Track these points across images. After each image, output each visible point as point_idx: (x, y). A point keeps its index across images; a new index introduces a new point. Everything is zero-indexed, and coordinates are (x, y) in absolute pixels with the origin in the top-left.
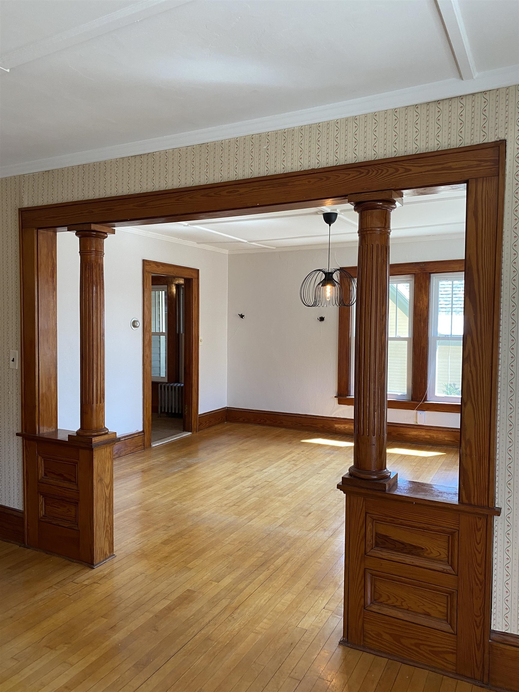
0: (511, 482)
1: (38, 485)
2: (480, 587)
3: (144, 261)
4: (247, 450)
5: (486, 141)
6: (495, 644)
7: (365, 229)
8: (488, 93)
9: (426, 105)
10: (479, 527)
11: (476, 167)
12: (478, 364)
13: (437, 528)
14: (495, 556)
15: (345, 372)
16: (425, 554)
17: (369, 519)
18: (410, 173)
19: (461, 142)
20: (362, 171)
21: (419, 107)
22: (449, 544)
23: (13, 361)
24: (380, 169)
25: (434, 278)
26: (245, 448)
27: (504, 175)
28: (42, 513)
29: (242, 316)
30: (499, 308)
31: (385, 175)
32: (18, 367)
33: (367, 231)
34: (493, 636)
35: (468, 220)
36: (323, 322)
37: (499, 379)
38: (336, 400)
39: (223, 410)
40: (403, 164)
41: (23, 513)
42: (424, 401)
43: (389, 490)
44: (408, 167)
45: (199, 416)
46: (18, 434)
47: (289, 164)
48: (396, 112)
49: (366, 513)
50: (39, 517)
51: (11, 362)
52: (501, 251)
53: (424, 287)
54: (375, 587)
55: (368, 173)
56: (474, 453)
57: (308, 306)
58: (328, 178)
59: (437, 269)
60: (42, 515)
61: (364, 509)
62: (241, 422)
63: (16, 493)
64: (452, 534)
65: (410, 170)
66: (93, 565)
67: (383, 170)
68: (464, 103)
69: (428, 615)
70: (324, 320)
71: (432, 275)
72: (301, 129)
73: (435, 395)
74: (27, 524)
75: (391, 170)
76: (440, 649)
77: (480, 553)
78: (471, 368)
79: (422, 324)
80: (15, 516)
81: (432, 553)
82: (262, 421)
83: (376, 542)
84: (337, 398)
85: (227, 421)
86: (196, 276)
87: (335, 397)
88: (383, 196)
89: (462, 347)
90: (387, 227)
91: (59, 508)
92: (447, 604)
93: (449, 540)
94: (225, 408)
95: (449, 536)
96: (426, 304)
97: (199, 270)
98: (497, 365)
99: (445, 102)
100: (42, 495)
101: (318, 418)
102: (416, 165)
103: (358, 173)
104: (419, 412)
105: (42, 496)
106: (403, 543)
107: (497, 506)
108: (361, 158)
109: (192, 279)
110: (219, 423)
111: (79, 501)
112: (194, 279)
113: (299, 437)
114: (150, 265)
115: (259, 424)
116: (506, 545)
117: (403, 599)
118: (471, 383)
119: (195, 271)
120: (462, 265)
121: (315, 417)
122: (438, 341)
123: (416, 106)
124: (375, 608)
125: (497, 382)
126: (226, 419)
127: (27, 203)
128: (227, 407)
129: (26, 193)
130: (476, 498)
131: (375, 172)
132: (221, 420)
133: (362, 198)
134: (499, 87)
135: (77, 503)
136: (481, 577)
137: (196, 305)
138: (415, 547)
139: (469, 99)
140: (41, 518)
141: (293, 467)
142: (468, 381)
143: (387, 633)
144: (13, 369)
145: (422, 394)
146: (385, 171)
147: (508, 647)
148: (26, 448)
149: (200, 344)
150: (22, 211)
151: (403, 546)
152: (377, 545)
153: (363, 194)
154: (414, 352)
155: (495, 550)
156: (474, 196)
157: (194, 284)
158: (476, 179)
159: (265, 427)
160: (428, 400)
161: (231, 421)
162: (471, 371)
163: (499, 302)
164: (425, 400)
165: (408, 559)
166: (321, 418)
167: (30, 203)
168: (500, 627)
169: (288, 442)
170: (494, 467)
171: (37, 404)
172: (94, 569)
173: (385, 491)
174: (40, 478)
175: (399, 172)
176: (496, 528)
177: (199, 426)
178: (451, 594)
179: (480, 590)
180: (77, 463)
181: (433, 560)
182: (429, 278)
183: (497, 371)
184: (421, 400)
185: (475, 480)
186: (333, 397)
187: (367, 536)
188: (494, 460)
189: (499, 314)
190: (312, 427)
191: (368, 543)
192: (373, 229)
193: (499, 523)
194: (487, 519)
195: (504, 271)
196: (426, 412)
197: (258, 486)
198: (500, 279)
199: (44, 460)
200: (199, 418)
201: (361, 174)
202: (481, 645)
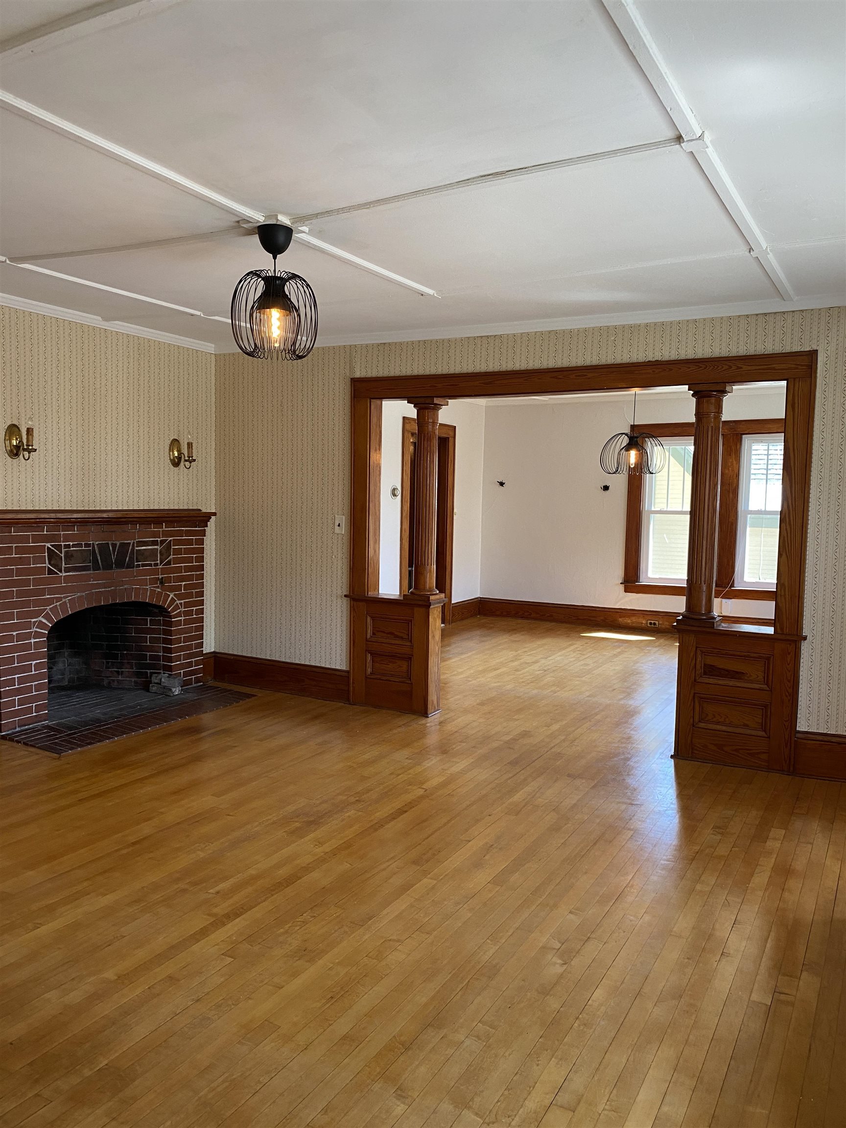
0: (815, 615)
1: (366, 644)
2: (789, 698)
3: (404, 418)
4: (519, 641)
5: (802, 350)
6: (799, 740)
7: (702, 414)
8: (805, 311)
9: (755, 316)
10: (789, 651)
11: (795, 369)
12: (792, 523)
13: (755, 655)
14: (801, 673)
15: (634, 554)
16: (746, 678)
17: (699, 652)
18: (741, 370)
19: (783, 348)
20: (701, 365)
21: (750, 317)
22: (765, 668)
23: (339, 525)
24: (716, 365)
25: (746, 440)
26: (517, 639)
27: (816, 377)
28: (369, 671)
29: (502, 484)
30: (810, 480)
31: (720, 371)
32: (345, 532)
33: (703, 415)
34: (798, 735)
35: (787, 410)
36: (607, 492)
37: (808, 535)
38: (622, 587)
39: (476, 600)
40: (737, 363)
41: (348, 672)
42: (731, 587)
43: (717, 627)
44: (739, 365)
45: (453, 605)
46: (345, 596)
47: (635, 355)
48: (730, 319)
49: (697, 647)
50: (367, 674)
51: (337, 527)
52: (812, 436)
53: (734, 451)
54: (702, 709)
55: (705, 368)
56: (787, 593)
57: (610, 473)
58: (671, 370)
59: (750, 430)
60: (369, 673)
61: (695, 644)
62: (497, 616)
63: (338, 654)
64: (768, 659)
65: (741, 368)
66: (427, 714)
67: (718, 367)
68: (786, 317)
69: (746, 725)
70: (608, 489)
71: (744, 436)
72: (647, 325)
73: (745, 580)
74: (353, 682)
75: (726, 367)
76: (754, 751)
77: (789, 671)
78: (786, 526)
79: (731, 495)
80: (338, 675)
81: (751, 676)
82: (526, 614)
83: (704, 671)
84: (623, 585)
85: (479, 614)
86: (452, 434)
87: (621, 583)
88: (718, 388)
89: (778, 530)
90: (720, 411)
91: (389, 665)
92: (763, 716)
93: (765, 664)
94: (478, 598)
95: (765, 661)
96: (736, 471)
97: (455, 427)
98: (807, 524)
99: (770, 315)
100: (369, 653)
101: (598, 609)
102: (746, 364)
103: (697, 367)
104: (724, 601)
105: (369, 655)
106: (727, 671)
107: (804, 634)
108: (700, 355)
109: (448, 438)
110: (471, 616)
111: (413, 656)
112: (450, 438)
113: (577, 631)
114: (410, 423)
115: (522, 618)
116: (810, 664)
117: (726, 715)
118: (786, 539)
119: (450, 428)
120: (780, 425)
121: (593, 609)
122: (749, 516)
123: (747, 316)
124: (702, 725)
125: (806, 537)
126: (479, 612)
127: (358, 374)
128: (480, 598)
129: (359, 363)
130: (788, 629)
131: (712, 367)
132: (474, 612)
133: (699, 388)
134: (813, 308)
135: (410, 658)
136: (790, 691)
137: (452, 469)
138: (737, 673)
139: (790, 315)
140: (369, 675)
141: (580, 657)
142: (784, 537)
143: (711, 744)
144: (338, 534)
145: (728, 578)
146: (720, 367)
147: (809, 742)
148: (354, 610)
149: (455, 517)
150: (354, 381)
151: (727, 673)
152: (705, 673)
153: (701, 385)
154: (721, 528)
155: (801, 669)
156: (792, 392)
157: (451, 444)
158: (794, 379)
159: (529, 621)
160: (735, 586)
161: (485, 615)
162: (786, 529)
163: (810, 476)
164: (732, 585)
165: (732, 683)
166: (603, 610)
167: (374, 373)
168: (804, 728)
169: (566, 635)
170: (803, 603)
171: (367, 568)
172: (428, 717)
173: (714, 627)
174: (368, 637)
175: (732, 369)
176: (802, 652)
177: (452, 617)
178: (766, 706)
179: (789, 701)
180: (411, 621)
181: (752, 682)
182: (740, 441)
183: (807, 529)
184: (726, 586)
185: (788, 615)
186: (617, 584)
187: (697, 666)
188: (803, 598)
189: (809, 485)
190: (591, 620)
191: (697, 672)
192: (709, 414)
193: (805, 647)
194: (796, 644)
195: (814, 451)
196: (733, 600)
197: (549, 670)
198: (811, 458)
199: (373, 619)
200: (452, 607)
201: (699, 368)
202: (789, 744)
